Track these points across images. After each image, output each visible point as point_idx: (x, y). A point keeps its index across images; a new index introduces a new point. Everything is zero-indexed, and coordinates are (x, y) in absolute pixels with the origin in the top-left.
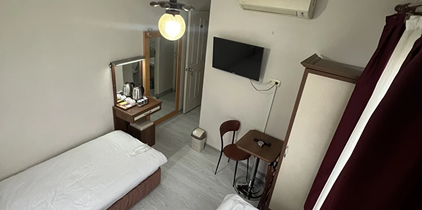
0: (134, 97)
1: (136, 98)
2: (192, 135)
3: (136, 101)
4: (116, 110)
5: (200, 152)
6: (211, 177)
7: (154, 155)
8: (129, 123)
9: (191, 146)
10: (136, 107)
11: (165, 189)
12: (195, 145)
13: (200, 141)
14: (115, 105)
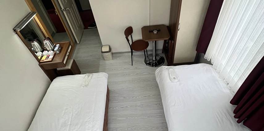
0: (48, 49)
1: (50, 48)
2: (102, 52)
3: (53, 50)
4: (43, 65)
5: (113, 59)
6: (131, 68)
7: (99, 76)
8: (56, 69)
9: (104, 60)
10: (56, 55)
11: (114, 91)
12: (107, 58)
13: (110, 53)
14: (40, 63)
